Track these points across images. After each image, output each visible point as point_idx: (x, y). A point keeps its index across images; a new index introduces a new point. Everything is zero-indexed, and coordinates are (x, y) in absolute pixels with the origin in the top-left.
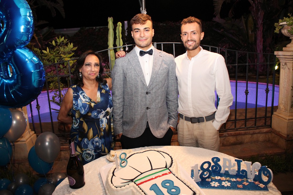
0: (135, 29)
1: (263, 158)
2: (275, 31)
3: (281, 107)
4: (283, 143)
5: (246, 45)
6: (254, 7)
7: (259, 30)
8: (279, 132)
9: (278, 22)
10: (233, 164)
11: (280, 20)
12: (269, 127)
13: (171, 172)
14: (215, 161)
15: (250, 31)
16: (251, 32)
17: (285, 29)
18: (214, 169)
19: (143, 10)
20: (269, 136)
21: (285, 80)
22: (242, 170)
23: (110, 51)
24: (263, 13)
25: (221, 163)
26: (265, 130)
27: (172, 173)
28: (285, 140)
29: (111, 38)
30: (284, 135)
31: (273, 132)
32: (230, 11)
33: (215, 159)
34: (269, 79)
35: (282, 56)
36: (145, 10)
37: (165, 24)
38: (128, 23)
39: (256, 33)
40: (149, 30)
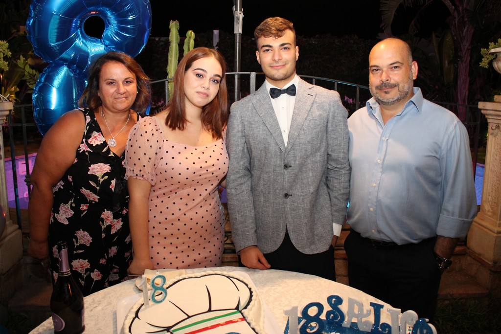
0: (264, 46)
1: (447, 302)
2: (481, 64)
3: (487, 207)
4: (485, 277)
5: (437, 87)
6: (455, 18)
7: (462, 61)
8: (480, 255)
9: (487, 46)
10: (367, 311)
11: (492, 44)
12: (463, 245)
13: (244, 319)
14: (333, 303)
15: (446, 63)
16: (448, 64)
17: (499, 60)
18: (331, 318)
19: (236, 10)
21: (496, 156)
22: (382, 324)
23: (168, 82)
24: (473, 31)
25: (344, 308)
27: (246, 320)
28: (489, 272)
29: (173, 59)
30: (489, 261)
31: (468, 253)
32: (413, 23)
33: (334, 299)
34: (478, 153)
35: (491, 112)
36: (241, 10)
38: (220, 34)
39: (457, 67)
40: (289, 49)
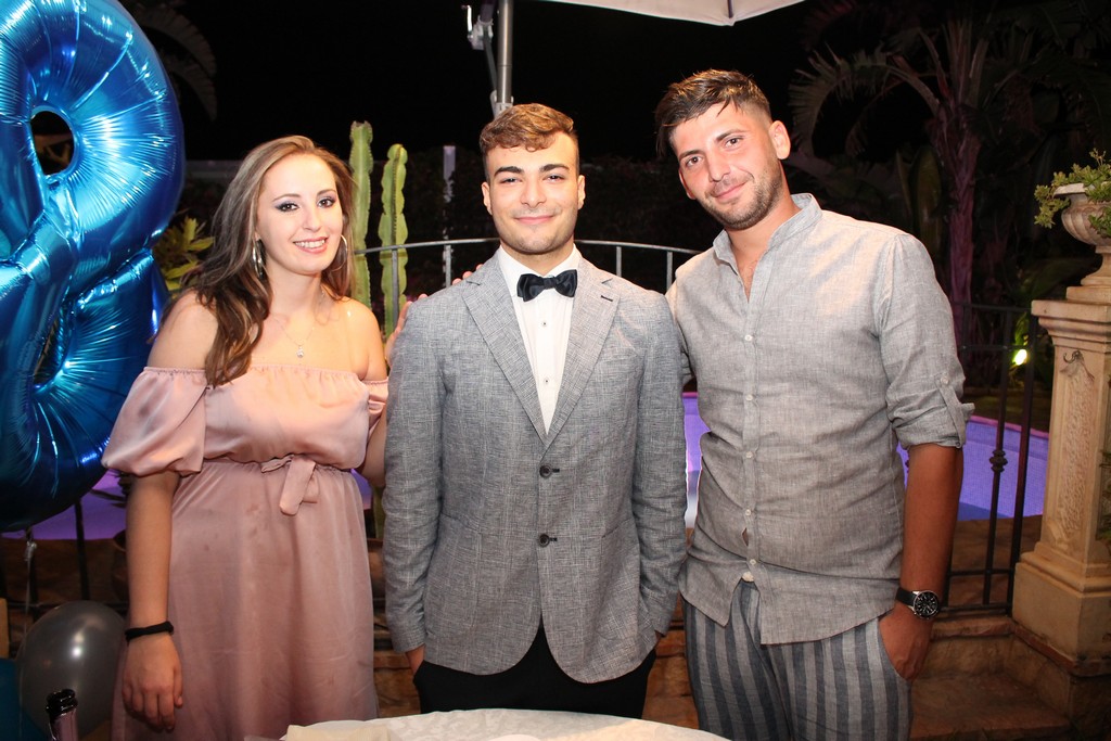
0: (501, 171)
2: (1039, 220)
3: (1055, 530)
4: (1059, 688)
6: (942, 122)
8: (1044, 638)
9: (1048, 181)
12: (1003, 614)
15: (925, 212)
16: (930, 217)
17: (1078, 211)
20: (1001, 653)
21: (1074, 421)
24: (977, 148)
26: (985, 625)
28: (1069, 678)
30: (1066, 653)
31: (1017, 633)
35: (1062, 324)
37: (599, 168)
38: (457, 153)
39: (947, 221)
40: (561, 178)
